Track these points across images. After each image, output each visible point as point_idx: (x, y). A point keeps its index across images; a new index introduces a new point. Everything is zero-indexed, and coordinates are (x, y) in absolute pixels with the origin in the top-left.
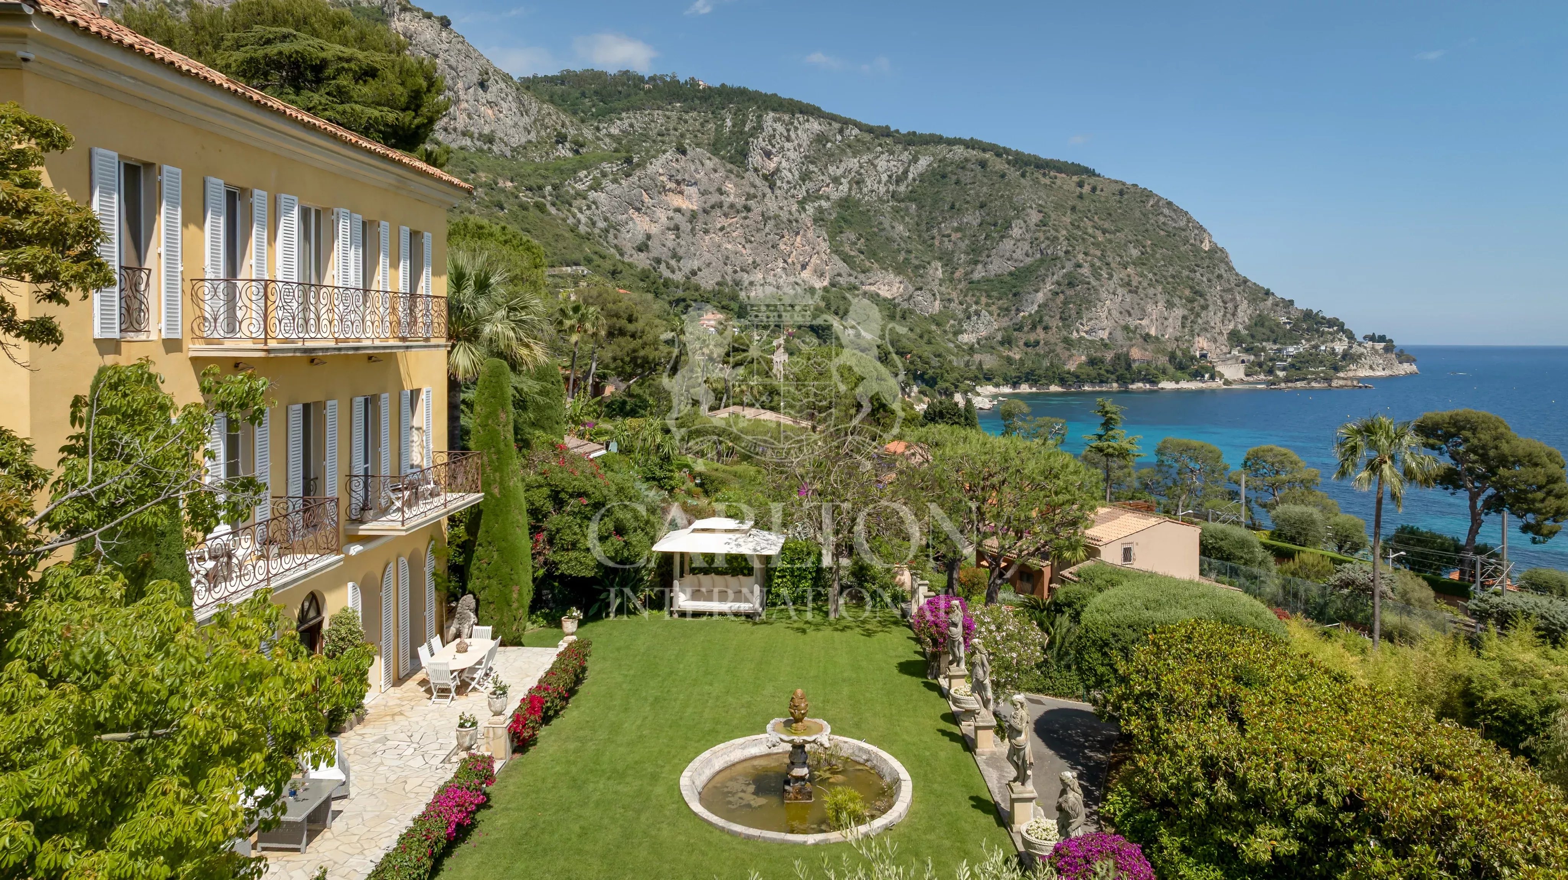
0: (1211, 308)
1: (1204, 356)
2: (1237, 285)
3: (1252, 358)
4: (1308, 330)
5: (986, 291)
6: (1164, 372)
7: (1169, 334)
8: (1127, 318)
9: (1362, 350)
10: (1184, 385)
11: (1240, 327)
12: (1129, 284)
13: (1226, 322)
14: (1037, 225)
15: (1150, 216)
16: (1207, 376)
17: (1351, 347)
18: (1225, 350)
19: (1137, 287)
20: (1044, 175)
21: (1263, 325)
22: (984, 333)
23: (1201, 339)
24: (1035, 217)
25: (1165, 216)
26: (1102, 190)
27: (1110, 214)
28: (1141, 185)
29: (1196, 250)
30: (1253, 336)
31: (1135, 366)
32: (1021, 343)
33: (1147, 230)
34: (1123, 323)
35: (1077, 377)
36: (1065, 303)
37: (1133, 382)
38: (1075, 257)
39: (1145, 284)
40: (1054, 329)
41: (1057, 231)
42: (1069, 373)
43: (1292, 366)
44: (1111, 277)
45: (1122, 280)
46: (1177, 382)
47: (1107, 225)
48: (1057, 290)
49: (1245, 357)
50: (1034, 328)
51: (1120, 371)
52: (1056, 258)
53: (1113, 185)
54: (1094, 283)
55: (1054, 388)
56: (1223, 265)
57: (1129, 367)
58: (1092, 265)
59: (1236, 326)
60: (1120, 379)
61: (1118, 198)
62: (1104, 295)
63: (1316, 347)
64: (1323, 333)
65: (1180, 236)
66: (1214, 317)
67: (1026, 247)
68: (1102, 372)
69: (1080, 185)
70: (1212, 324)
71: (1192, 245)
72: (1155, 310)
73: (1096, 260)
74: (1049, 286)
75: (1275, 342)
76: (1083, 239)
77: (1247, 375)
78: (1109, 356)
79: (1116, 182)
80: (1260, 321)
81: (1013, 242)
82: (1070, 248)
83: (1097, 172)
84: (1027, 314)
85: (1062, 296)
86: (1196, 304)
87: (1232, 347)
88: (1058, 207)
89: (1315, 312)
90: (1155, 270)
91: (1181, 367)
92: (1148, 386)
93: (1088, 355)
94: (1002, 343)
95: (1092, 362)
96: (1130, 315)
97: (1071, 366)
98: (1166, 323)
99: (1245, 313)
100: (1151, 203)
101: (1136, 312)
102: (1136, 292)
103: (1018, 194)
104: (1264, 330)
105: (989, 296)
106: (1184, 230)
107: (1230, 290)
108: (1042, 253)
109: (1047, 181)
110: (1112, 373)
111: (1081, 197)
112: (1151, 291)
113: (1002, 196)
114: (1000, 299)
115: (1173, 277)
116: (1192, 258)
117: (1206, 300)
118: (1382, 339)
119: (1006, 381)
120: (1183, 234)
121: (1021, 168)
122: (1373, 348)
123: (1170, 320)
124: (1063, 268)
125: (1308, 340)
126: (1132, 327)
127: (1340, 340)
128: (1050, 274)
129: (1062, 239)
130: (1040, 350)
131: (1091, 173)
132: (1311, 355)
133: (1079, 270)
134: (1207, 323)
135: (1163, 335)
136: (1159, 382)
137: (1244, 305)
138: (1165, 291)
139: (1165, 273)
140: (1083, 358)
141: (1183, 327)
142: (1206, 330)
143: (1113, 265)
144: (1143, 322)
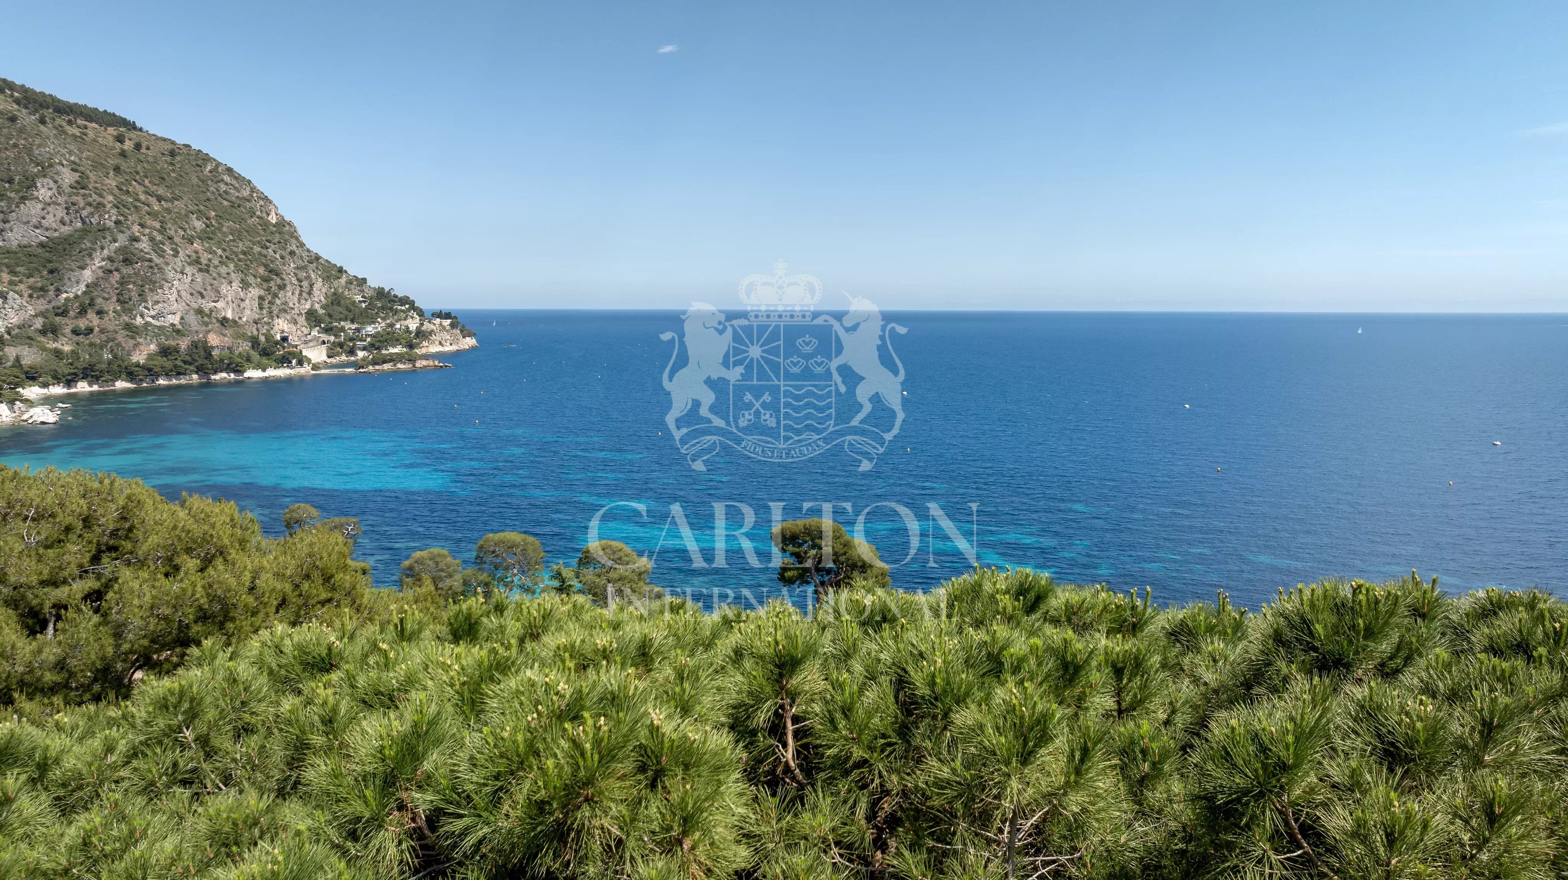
0: (288, 288)
1: (285, 339)
2: (310, 262)
3: (332, 338)
4: (383, 308)
5: (8, 266)
6: (249, 360)
7: (247, 316)
8: (200, 301)
9: (432, 327)
10: (271, 372)
11: (317, 306)
12: (197, 261)
13: (303, 302)
14: (71, 187)
15: (209, 182)
16: (294, 361)
17: (422, 324)
18: (306, 331)
19: (208, 266)
20: (70, 123)
21: (339, 304)
22: (15, 320)
23: (280, 321)
24: (68, 177)
25: (226, 184)
26: (148, 148)
27: (163, 179)
28: (195, 146)
29: (266, 224)
30: (330, 316)
31: (215, 353)
32: (68, 330)
33: (208, 200)
34: (195, 306)
35: (150, 370)
36: (123, 283)
37: (215, 372)
38: (129, 228)
39: (216, 262)
40: (111, 314)
41: (101, 196)
42: (138, 365)
43: (372, 345)
44: (176, 254)
45: (189, 256)
46: (264, 370)
47: (161, 191)
48: (109, 267)
49: (324, 337)
50: (83, 312)
51: (200, 362)
52: (103, 229)
53: (161, 143)
54: (157, 260)
55: (121, 385)
56: (294, 241)
57: (208, 355)
58: (152, 239)
59: (312, 305)
60: (200, 370)
61: (169, 159)
62: (171, 275)
63: (392, 325)
64: (397, 310)
65: (245, 207)
66: (290, 296)
67: (61, 213)
68: (179, 363)
69: (120, 139)
70: (291, 305)
71: (259, 217)
72: (231, 290)
73: (155, 233)
74: (98, 262)
75: (353, 321)
76: (136, 207)
77: (329, 357)
78: (184, 344)
79: (165, 140)
80: (335, 300)
81: (40, 206)
82: (121, 218)
83: (138, 125)
84: (71, 295)
85: (117, 276)
86: (272, 284)
87: (311, 328)
88: (97, 166)
89: (387, 290)
90: (224, 246)
91: (266, 353)
92: (232, 376)
93: (159, 345)
94: (43, 332)
95: (165, 352)
96: (203, 297)
97: (139, 357)
98: (242, 305)
99: (320, 292)
100: (209, 168)
101: (210, 293)
102: (208, 271)
103: (39, 146)
104: (340, 309)
105: (13, 272)
106: (249, 201)
107: (303, 268)
108: (84, 222)
109: (77, 132)
110: (190, 364)
111: (123, 154)
112: (223, 270)
113: (15, 146)
114: (30, 276)
115: (244, 253)
116: (262, 232)
117: (282, 279)
118: (448, 316)
119: (57, 379)
120: (248, 205)
121: (36, 111)
122: (441, 324)
123: (247, 301)
124: (115, 241)
125: (384, 319)
126: (207, 311)
127: (412, 317)
128: (97, 247)
129: (109, 206)
130: (95, 338)
131: (131, 126)
132: (388, 334)
133: (137, 245)
134: (285, 303)
135: (240, 318)
136: (245, 371)
137: (319, 283)
138: (238, 269)
139: (235, 249)
140: (153, 347)
141: (261, 308)
142: (286, 311)
143: (177, 239)
144: (219, 305)
